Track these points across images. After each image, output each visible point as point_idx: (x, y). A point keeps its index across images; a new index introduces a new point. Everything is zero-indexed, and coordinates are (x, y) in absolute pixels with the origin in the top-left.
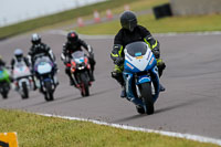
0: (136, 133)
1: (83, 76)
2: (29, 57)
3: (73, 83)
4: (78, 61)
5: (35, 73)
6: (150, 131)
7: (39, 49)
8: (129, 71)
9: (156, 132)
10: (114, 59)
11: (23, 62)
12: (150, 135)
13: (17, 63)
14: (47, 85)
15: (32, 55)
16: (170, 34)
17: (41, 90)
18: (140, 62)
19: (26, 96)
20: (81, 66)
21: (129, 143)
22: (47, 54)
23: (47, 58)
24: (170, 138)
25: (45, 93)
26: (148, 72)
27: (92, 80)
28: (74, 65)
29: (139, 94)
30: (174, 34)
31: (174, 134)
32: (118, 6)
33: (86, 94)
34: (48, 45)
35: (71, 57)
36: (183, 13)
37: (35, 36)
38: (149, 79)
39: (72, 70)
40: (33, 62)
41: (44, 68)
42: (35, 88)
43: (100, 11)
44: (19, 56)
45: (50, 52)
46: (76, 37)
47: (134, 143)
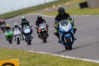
0: (71, 59)
1: (44, 34)
2: (21, 26)
3: (40, 37)
4: (42, 28)
5: (23, 33)
6: (78, 59)
7: (25, 23)
8: (61, 32)
9: (81, 59)
10: (55, 27)
11: (18, 29)
12: (78, 60)
13: (15, 29)
14: (28, 38)
15: (22, 25)
16: (87, 15)
17: (26, 40)
18: (66, 28)
19: (19, 43)
20: (43, 30)
21: (68, 64)
22: (28, 25)
23: (28, 27)
24: (87, 62)
25: (27, 41)
26: (69, 32)
27: (48, 36)
28: (40, 29)
29: (65, 41)
30: (89, 15)
31: (88, 60)
32: (64, 3)
33: (45, 41)
34: (29, 21)
35: (39, 26)
36: (93, 6)
37: (23, 17)
38: (70, 35)
39: (39, 31)
40: (22, 28)
41: (27, 31)
42: (23, 39)
43: (55, 5)
44: (16, 26)
45: (30, 24)
46: (41, 17)
47: (71, 64)
